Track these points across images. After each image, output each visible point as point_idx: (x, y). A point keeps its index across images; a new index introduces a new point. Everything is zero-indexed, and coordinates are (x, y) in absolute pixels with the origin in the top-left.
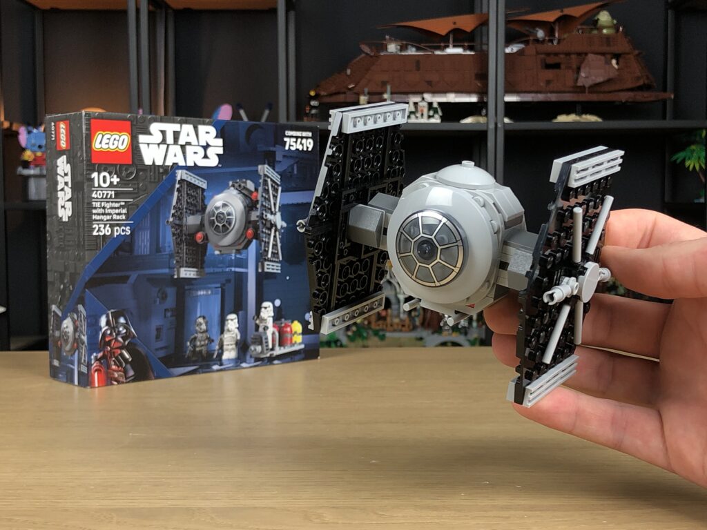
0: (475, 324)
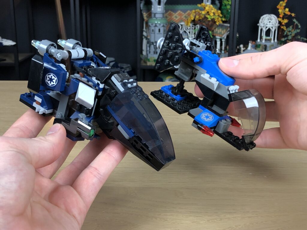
0: (223, 52)
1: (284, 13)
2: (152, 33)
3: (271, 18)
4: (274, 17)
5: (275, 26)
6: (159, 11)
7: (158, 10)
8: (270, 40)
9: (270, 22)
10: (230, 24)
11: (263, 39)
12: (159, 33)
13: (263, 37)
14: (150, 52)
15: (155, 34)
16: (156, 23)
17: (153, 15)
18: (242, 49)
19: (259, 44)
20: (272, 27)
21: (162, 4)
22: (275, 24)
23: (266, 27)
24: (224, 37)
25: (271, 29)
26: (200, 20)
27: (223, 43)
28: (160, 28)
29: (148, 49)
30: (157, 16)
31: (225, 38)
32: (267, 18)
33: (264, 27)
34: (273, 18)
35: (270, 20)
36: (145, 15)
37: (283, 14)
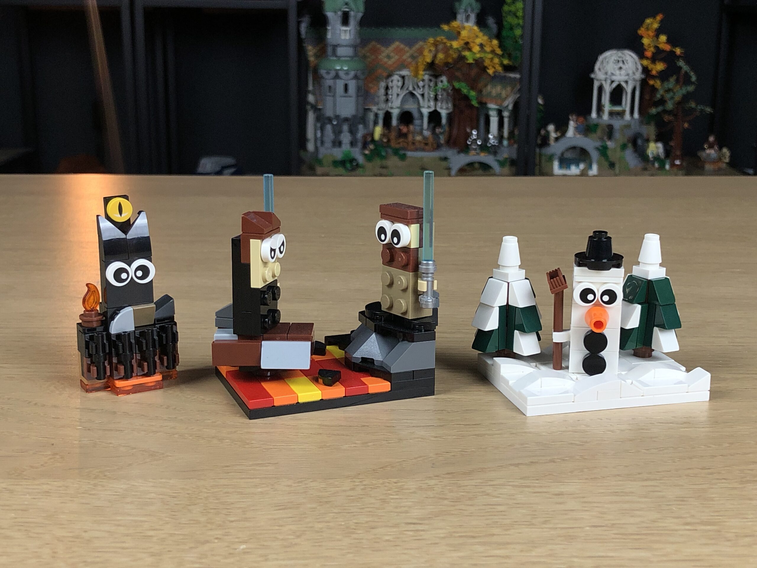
0: (505, 143)
1: (657, 47)
2: (329, 94)
3: (624, 59)
4: (632, 57)
5: (634, 80)
6: (345, 39)
7: (343, 37)
8: (621, 114)
9: (621, 68)
10: (521, 73)
11: (604, 110)
12: (346, 95)
13: (604, 106)
14: (322, 143)
15: (334, 96)
16: (337, 71)
17: (330, 50)
18: (553, 135)
19: (595, 122)
20: (626, 82)
21: (353, 22)
22: (634, 73)
23: (612, 82)
24: (507, 106)
25: (624, 85)
26: (447, 64)
27: (506, 120)
28: (347, 82)
29: (319, 134)
30: (340, 51)
31: (510, 107)
32: (614, 58)
33: (606, 80)
34: (628, 58)
35: (621, 64)
36: (311, 51)
37: (652, 49)
